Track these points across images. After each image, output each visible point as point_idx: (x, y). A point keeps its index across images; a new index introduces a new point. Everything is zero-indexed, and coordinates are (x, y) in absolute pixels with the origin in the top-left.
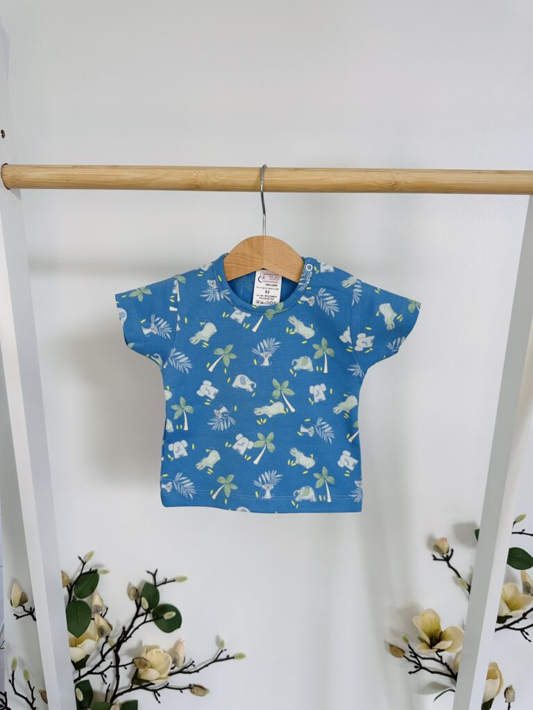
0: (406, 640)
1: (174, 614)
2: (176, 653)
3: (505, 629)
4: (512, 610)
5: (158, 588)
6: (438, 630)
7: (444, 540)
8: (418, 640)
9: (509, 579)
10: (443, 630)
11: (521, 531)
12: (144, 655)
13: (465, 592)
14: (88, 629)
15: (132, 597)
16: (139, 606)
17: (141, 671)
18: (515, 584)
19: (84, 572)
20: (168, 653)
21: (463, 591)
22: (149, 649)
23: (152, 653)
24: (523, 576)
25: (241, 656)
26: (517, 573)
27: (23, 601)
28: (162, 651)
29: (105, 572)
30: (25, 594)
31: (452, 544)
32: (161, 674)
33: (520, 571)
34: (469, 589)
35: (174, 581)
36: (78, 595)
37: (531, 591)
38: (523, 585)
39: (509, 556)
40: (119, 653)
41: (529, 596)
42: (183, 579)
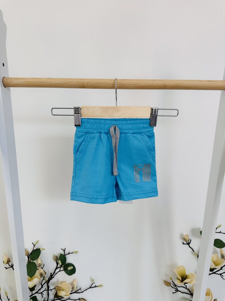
0: (171, 279)
1: (72, 268)
2: (73, 284)
3: (213, 274)
4: (216, 266)
5: (66, 256)
6: (185, 274)
7: (187, 235)
8: (176, 279)
9: (215, 252)
10: (187, 275)
11: (220, 232)
12: (59, 285)
13: (196, 258)
14: (36, 274)
15: (55, 260)
16: (57, 264)
17: (58, 292)
18: (217, 255)
19: (34, 249)
20: (70, 284)
21: (195, 257)
22: (62, 282)
23: (63, 285)
24: (221, 251)
25: (101, 286)
26: (218, 249)
27: (9, 261)
28: (67, 283)
29: (43, 249)
30: (9, 259)
31: (191, 237)
32: (67, 293)
33: (219, 249)
34: (198, 257)
35: (73, 253)
36: (32, 259)
37: (224, 257)
38: (221, 255)
39: (215, 243)
40: (49, 284)
41: (224, 260)
42: (76, 252)
